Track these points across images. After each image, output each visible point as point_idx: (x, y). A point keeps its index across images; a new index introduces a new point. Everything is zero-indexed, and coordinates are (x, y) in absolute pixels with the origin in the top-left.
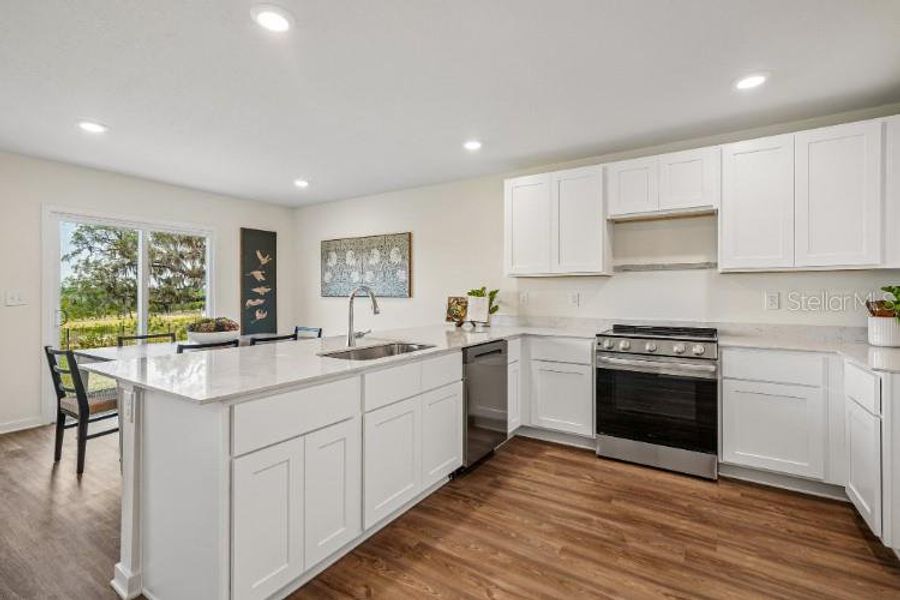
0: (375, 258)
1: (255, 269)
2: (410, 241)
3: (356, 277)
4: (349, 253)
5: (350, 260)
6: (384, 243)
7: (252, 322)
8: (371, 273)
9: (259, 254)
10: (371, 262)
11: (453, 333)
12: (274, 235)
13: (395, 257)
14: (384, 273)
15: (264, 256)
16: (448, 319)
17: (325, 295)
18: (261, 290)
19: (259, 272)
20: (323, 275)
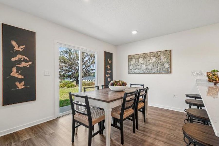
0: (153, 59)
1: (108, 65)
2: (170, 53)
3: (144, 67)
4: (141, 59)
5: (141, 61)
6: (157, 55)
7: (107, 82)
8: (151, 65)
9: (109, 60)
10: (151, 61)
11: (212, 87)
12: (112, 54)
13: (163, 59)
14: (158, 65)
15: (110, 61)
16: (209, 81)
17: (129, 73)
18: (109, 72)
19: (109, 66)
20: (129, 66)
